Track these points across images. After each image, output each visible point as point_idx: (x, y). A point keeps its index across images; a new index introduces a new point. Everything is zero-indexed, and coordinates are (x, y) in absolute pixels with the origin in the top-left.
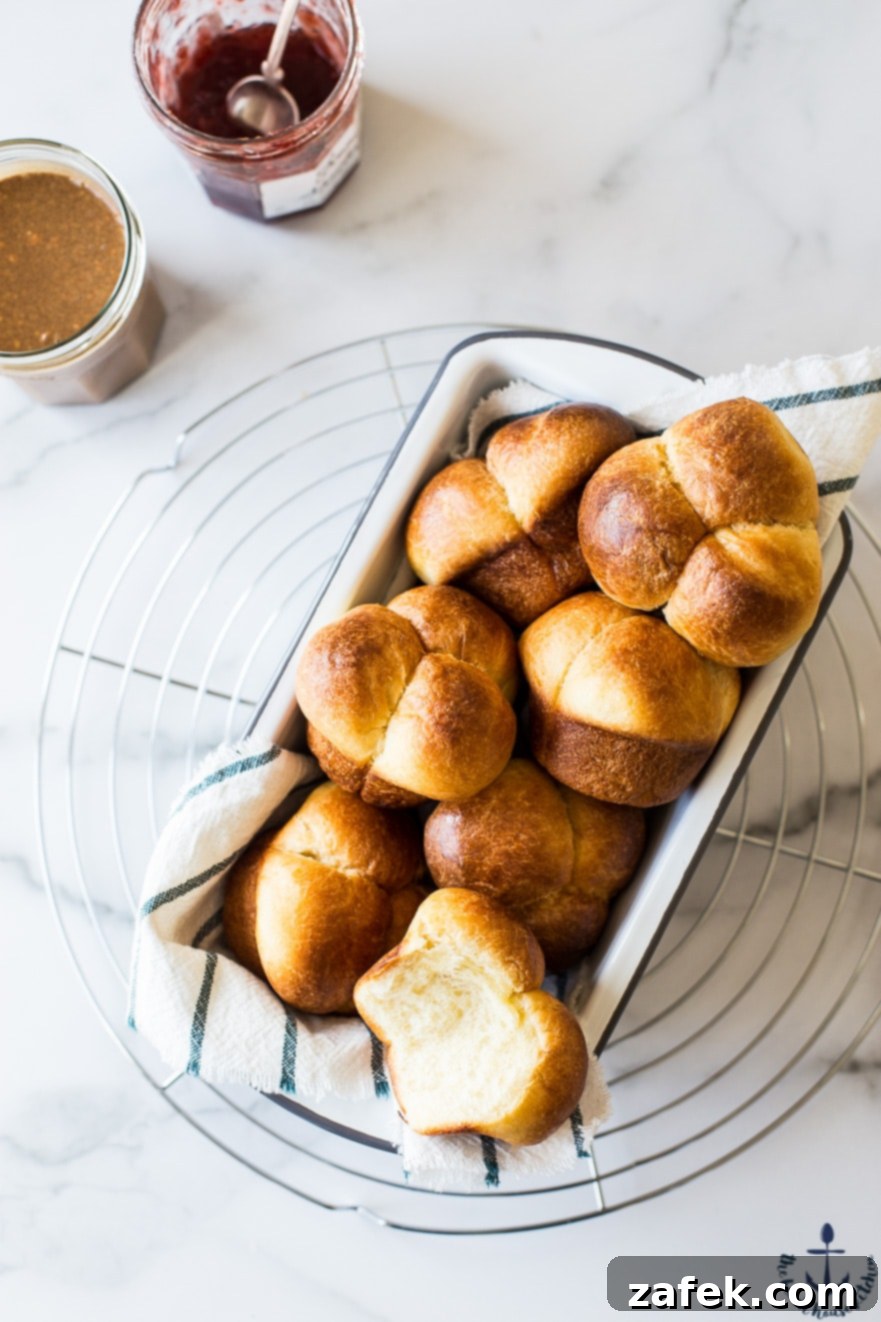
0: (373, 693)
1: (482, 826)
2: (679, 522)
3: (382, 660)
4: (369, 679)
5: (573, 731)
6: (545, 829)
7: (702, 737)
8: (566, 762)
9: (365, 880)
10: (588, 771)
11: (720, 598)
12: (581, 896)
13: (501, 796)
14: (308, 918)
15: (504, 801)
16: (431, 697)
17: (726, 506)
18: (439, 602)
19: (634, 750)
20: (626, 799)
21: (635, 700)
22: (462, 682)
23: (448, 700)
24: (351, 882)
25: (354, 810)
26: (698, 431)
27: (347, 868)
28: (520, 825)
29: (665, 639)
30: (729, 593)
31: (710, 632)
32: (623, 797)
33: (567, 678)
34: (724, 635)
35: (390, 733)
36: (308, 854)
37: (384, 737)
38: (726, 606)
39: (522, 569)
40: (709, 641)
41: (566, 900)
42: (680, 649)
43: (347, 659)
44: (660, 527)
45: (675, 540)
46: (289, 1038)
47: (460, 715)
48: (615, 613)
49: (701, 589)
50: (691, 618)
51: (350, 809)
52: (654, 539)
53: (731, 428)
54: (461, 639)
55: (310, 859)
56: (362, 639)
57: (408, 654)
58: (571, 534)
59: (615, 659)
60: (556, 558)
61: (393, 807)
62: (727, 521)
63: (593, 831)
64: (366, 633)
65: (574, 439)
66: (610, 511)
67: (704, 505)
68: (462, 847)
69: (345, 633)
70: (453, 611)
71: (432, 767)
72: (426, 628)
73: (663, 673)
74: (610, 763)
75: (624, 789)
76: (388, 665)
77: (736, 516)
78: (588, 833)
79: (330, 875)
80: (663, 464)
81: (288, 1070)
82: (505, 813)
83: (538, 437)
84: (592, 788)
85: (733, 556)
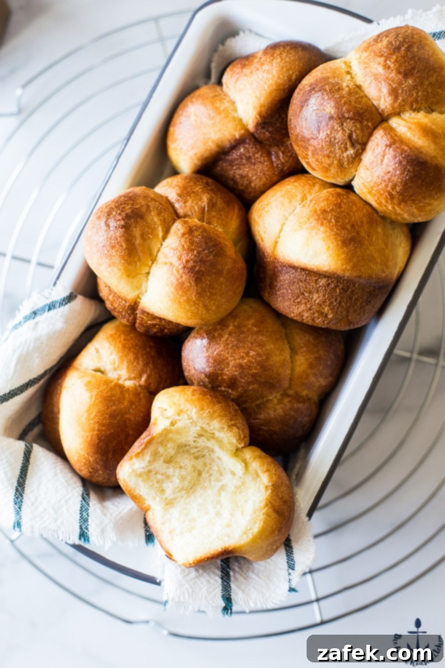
0: (138, 247)
1: (222, 346)
2: (361, 111)
3: (144, 223)
4: (135, 237)
5: (288, 272)
6: (268, 348)
7: (384, 275)
8: (283, 296)
9: (139, 388)
10: (299, 303)
11: (393, 167)
12: (298, 398)
13: (236, 324)
14: (96, 416)
15: (238, 327)
16: (180, 248)
17: (396, 98)
18: (188, 183)
19: (333, 285)
20: (328, 323)
21: (332, 246)
22: (202, 238)
23: (193, 250)
24: (128, 390)
25: (132, 338)
26: (374, 47)
27: (126, 380)
28: (250, 345)
29: (354, 203)
30: (400, 162)
31: (387, 194)
32: (326, 322)
33: (282, 234)
34: (397, 196)
35: (151, 277)
36: (98, 370)
37: (148, 280)
38: (398, 172)
39: (249, 158)
40: (387, 201)
41: (286, 400)
42: (365, 210)
43: (118, 223)
44: (346, 115)
45: (358, 125)
46: (84, 503)
47: (202, 261)
48: (317, 187)
49: (379, 162)
50: (372, 184)
51: (128, 338)
52: (342, 125)
53: (398, 43)
54: (204, 209)
55: (99, 374)
56: (130, 208)
57: (164, 219)
58: (284, 132)
59: (316, 217)
60: (273, 150)
61: (159, 334)
62: (398, 110)
63: (305, 349)
64: (133, 204)
65: (283, 62)
66: (310, 106)
67: (379, 100)
68: (208, 361)
69: (117, 205)
70: (198, 189)
71: (182, 300)
72: (178, 201)
73: (353, 226)
74: (315, 296)
75: (326, 316)
76: (148, 227)
77: (404, 106)
78: (301, 351)
79: (112, 384)
80: (348, 73)
81: (84, 527)
82: (239, 336)
83: (258, 62)
84: (302, 316)
85: (402, 135)
